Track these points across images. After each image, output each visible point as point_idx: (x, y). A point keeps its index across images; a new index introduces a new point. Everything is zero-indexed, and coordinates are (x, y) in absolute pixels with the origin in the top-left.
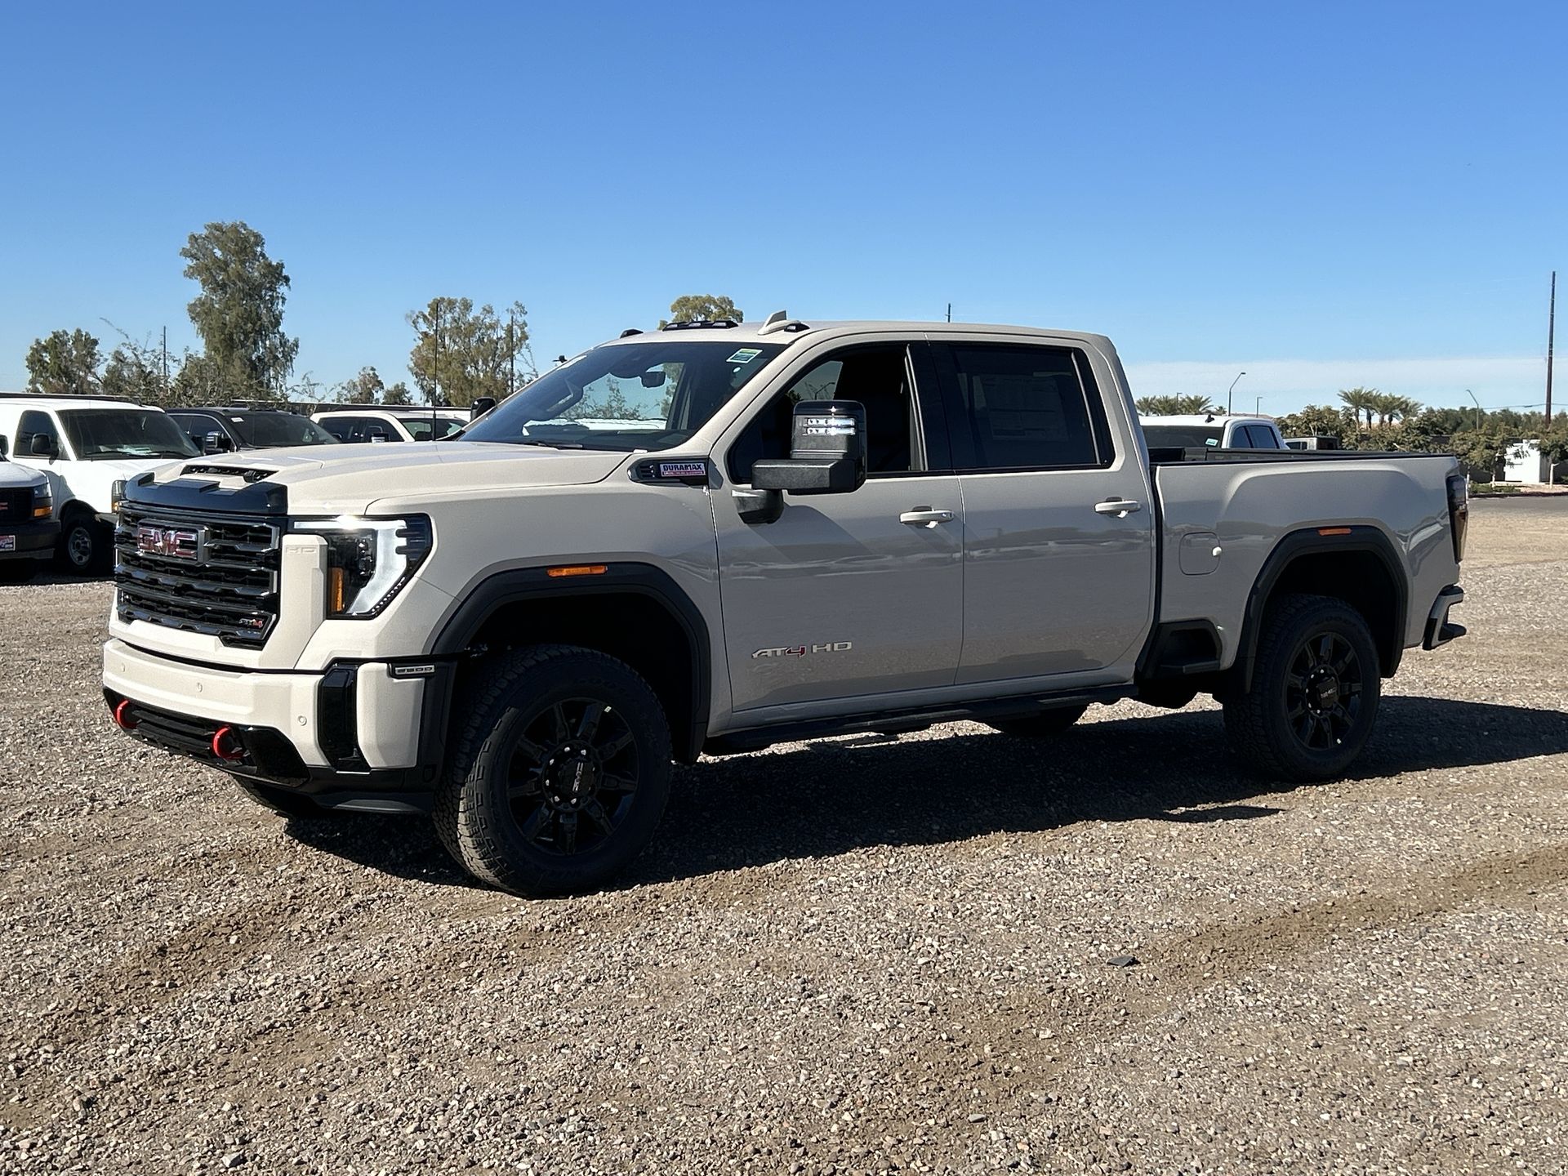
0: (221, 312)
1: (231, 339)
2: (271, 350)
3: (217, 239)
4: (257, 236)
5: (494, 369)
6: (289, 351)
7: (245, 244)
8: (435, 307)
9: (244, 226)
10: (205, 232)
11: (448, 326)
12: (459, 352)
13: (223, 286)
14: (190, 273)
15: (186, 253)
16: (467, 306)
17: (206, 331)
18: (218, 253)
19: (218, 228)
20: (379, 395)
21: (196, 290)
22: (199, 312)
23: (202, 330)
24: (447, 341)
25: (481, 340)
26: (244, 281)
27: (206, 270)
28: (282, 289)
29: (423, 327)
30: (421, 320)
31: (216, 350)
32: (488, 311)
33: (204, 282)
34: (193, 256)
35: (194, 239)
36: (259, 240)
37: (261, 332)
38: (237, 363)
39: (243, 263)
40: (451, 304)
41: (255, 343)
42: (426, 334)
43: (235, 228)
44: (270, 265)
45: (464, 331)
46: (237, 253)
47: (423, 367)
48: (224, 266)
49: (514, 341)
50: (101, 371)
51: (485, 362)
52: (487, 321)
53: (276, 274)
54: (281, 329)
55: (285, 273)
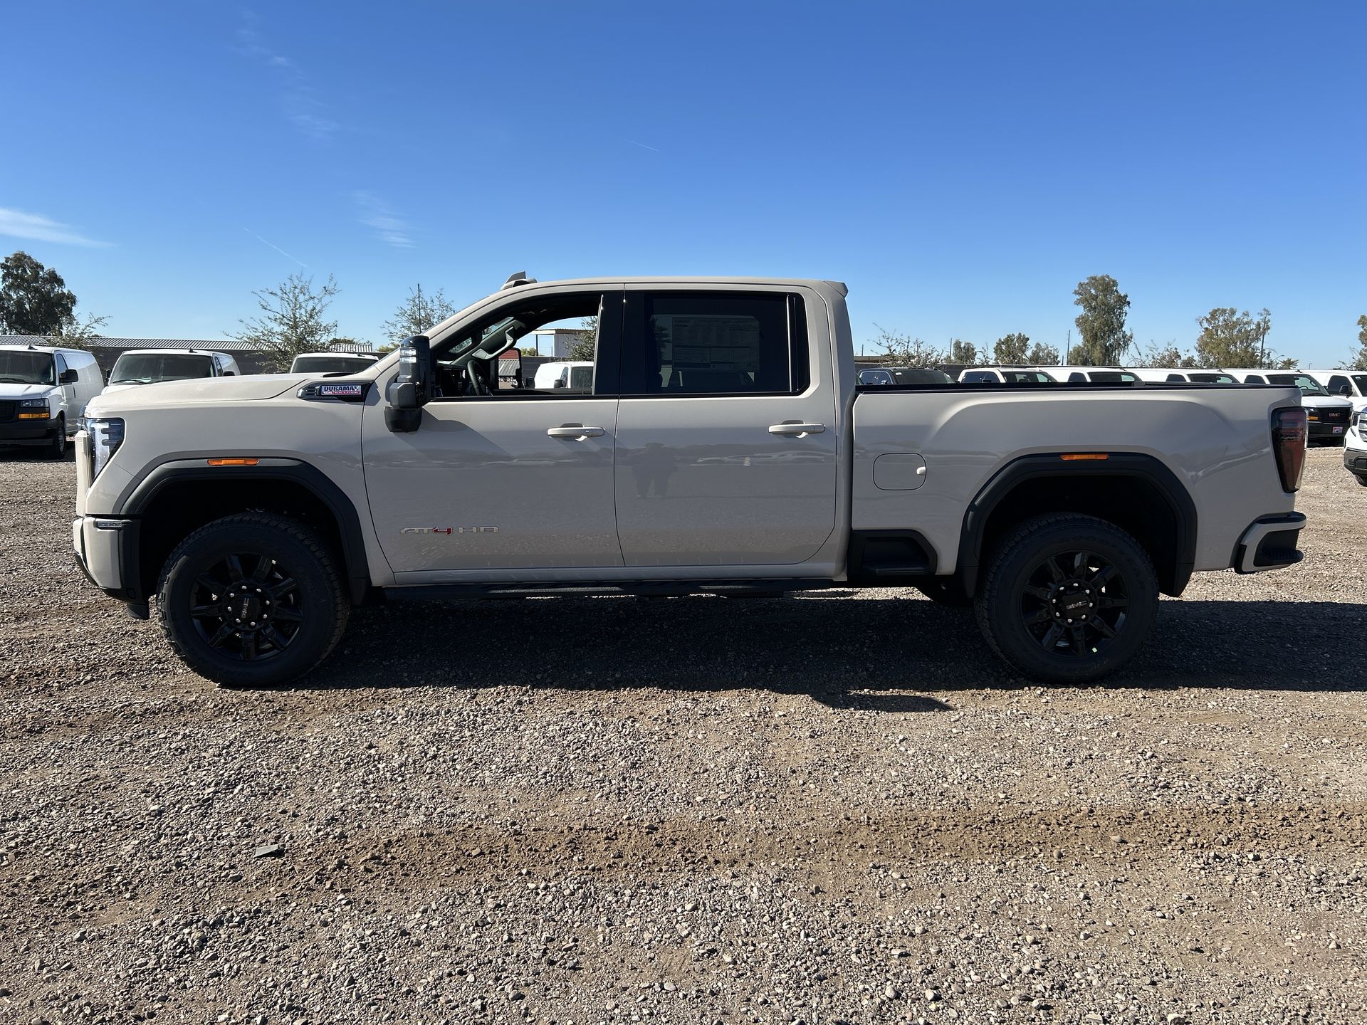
0: (1093, 322)
1: (1096, 335)
2: (1117, 341)
3: (1093, 284)
4: (1114, 281)
5: (1246, 347)
6: (1127, 340)
7: (1107, 286)
8: (1214, 315)
9: (1108, 277)
10: (1087, 281)
11: (1220, 324)
12: (1226, 338)
13: (1095, 309)
14: (1077, 303)
15: (1076, 292)
16: (1233, 312)
17: (1084, 331)
18: (1093, 291)
19: (1094, 278)
20: (1179, 362)
21: (1080, 311)
22: (1081, 322)
23: (1082, 331)
24: (1219, 332)
25: (1240, 331)
26: (1105, 305)
27: (1085, 298)
28: (1126, 308)
29: (1206, 325)
30: (1205, 321)
31: (1087, 341)
32: (1246, 314)
33: (1085, 307)
34: (1080, 294)
35: (1081, 285)
36: (1115, 283)
37: (1112, 331)
38: (1098, 347)
39: (1105, 296)
40: (1224, 311)
41: (1109, 336)
42: (1207, 329)
43: (1103, 278)
44: (1120, 296)
45: (1229, 326)
46: (1102, 291)
47: (1203, 346)
48: (1095, 298)
49: (1262, 329)
50: (1029, 353)
51: (1242, 342)
52: (1245, 320)
53: (1123, 301)
54: (1123, 329)
55: (1128, 300)
